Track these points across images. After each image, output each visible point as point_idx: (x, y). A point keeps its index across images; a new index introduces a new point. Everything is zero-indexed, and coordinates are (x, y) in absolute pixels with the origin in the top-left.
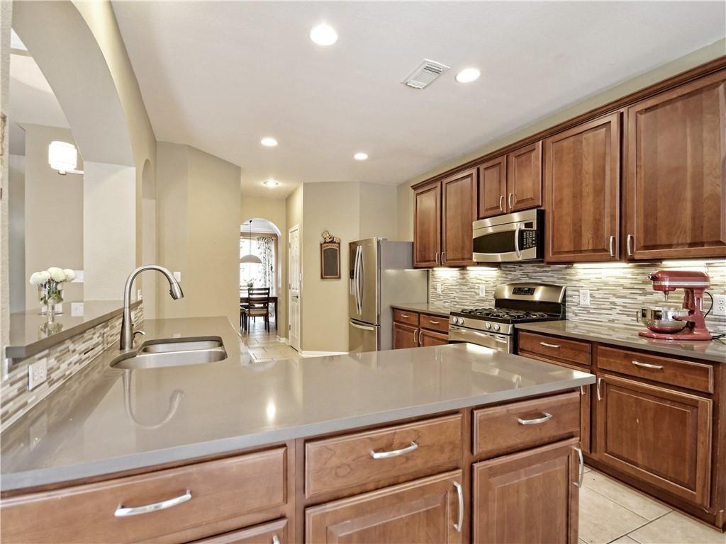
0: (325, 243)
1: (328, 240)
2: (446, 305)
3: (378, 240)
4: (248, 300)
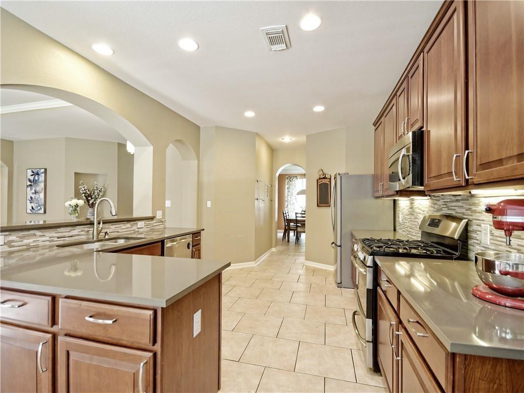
0: (320, 179)
1: (322, 177)
2: (404, 233)
3: (339, 174)
4: (296, 221)
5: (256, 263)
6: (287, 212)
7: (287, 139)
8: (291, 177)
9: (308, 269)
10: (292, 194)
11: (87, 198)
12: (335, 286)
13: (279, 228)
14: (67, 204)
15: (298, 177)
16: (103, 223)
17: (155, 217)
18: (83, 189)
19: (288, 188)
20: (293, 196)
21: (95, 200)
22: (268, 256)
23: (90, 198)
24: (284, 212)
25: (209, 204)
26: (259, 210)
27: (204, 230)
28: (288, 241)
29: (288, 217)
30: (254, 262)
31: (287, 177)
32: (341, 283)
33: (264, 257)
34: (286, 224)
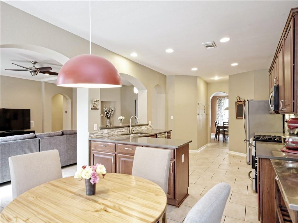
0: (238, 102)
3: (247, 100)
4: (224, 127)
5: (198, 151)
6: (217, 121)
7: (216, 78)
8: (220, 98)
9: (230, 155)
10: (221, 109)
11: (107, 114)
12: (246, 163)
13: (212, 132)
14: (119, 118)
15: (226, 98)
16: (133, 126)
17: (148, 124)
18: (105, 110)
19: (218, 106)
20: (222, 111)
21: (110, 115)
22: (206, 148)
23: (108, 114)
24: (216, 122)
25: (172, 117)
26: (200, 120)
27: (172, 131)
28: (219, 140)
29: (218, 125)
30: (197, 150)
31: (217, 98)
32: (249, 162)
33: (203, 148)
34: (217, 129)
